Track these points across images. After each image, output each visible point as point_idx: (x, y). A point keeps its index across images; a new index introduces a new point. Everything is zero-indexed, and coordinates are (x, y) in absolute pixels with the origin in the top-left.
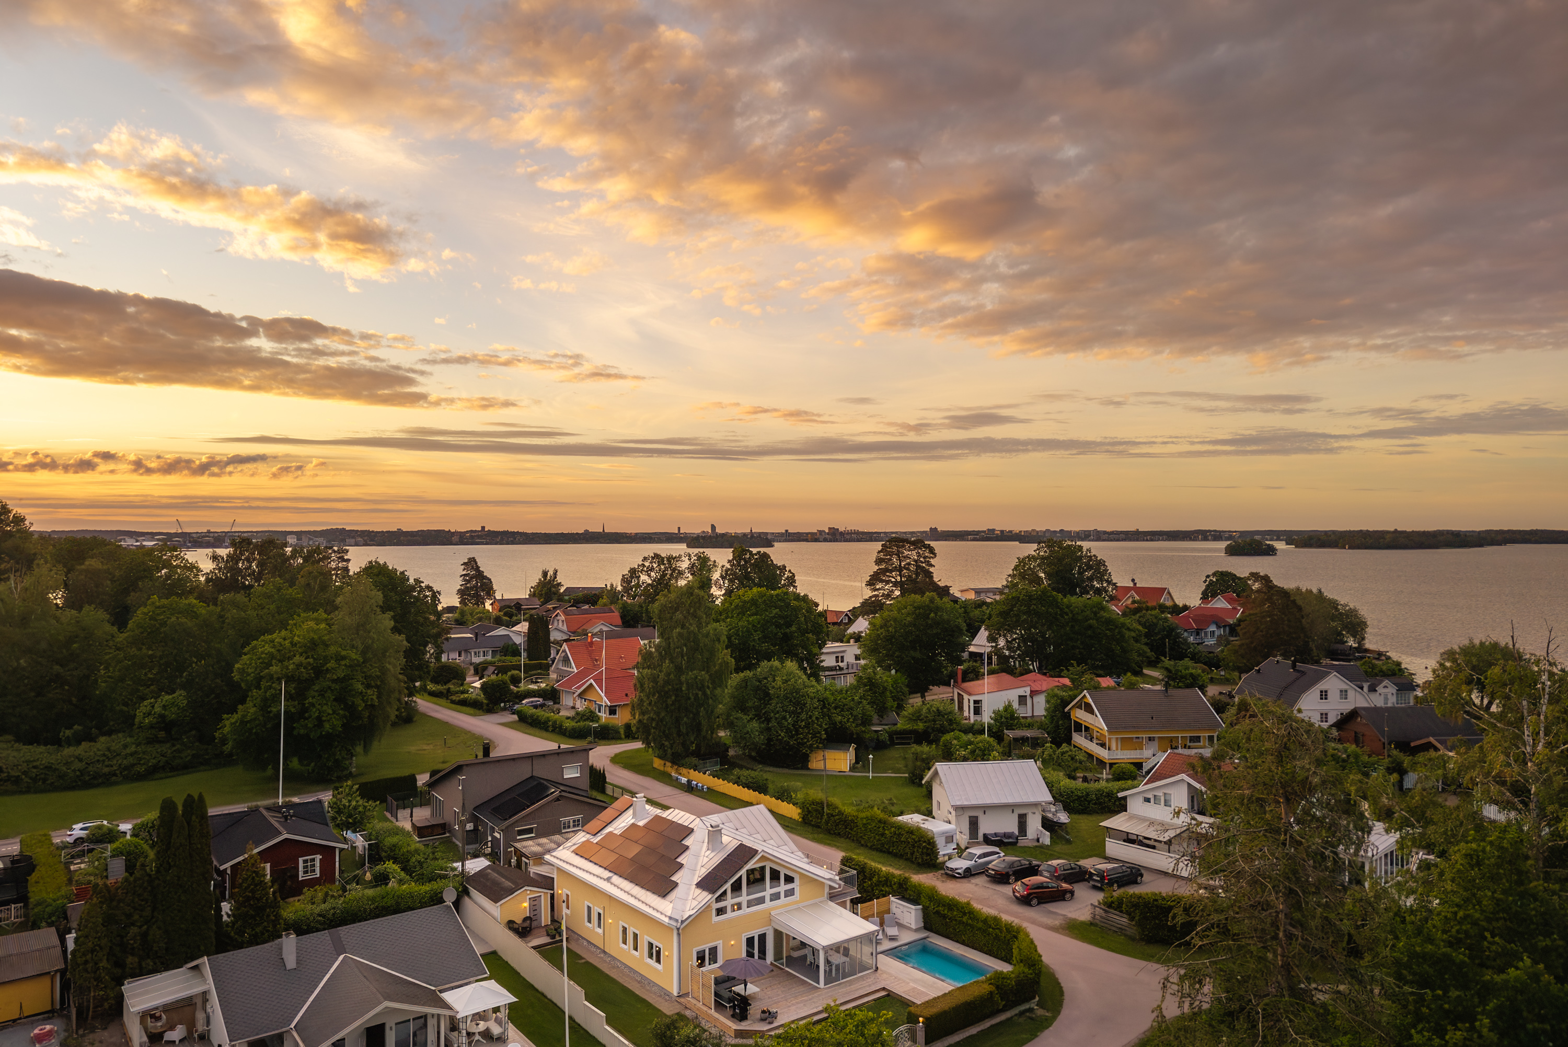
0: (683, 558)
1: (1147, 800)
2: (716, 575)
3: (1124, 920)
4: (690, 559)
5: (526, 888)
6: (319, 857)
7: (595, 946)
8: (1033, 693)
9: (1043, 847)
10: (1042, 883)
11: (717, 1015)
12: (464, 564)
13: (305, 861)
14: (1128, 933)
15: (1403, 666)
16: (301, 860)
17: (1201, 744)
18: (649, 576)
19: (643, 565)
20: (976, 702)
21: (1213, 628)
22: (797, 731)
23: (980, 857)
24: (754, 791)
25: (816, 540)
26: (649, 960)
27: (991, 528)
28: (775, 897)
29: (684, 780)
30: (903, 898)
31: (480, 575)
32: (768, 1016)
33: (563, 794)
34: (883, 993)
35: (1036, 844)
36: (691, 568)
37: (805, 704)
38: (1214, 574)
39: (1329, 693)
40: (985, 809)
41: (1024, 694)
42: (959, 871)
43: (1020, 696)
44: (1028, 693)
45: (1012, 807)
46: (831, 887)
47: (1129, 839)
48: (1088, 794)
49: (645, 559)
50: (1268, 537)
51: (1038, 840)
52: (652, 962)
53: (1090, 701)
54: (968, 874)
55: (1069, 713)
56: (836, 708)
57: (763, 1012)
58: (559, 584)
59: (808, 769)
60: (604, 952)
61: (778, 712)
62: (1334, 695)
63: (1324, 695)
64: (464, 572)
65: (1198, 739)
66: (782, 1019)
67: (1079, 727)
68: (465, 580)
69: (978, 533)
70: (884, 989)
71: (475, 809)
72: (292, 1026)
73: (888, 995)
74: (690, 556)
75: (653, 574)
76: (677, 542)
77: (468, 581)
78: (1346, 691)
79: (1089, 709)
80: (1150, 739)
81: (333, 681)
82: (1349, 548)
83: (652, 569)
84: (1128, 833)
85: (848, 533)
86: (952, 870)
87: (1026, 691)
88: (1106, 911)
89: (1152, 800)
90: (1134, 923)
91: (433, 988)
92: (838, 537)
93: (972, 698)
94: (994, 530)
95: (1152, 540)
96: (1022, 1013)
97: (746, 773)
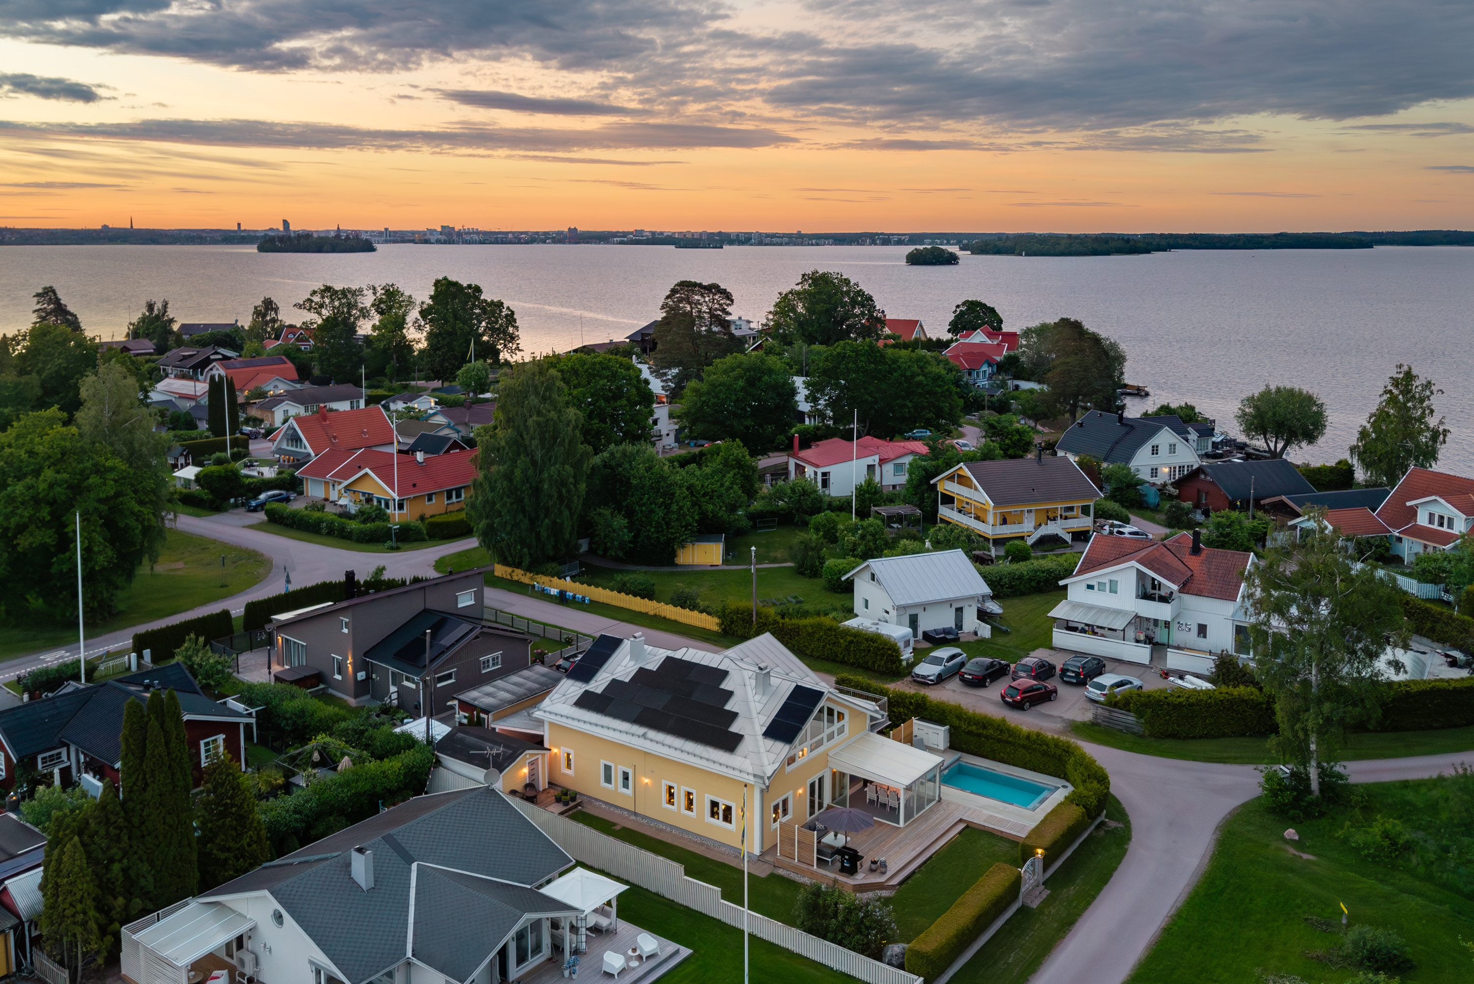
0: (365, 292)
1: (1090, 587)
2: (414, 314)
3: (1130, 719)
4: (375, 294)
5: (527, 752)
6: (222, 736)
7: (622, 809)
8: (882, 461)
9: (983, 641)
10: (1032, 686)
11: (822, 871)
12: (38, 295)
13: (207, 744)
14: (1136, 731)
15: (1197, 410)
16: (202, 743)
17: (1075, 513)
18: (320, 314)
19: (311, 301)
20: (824, 474)
21: (985, 368)
22: (667, 524)
23: (948, 661)
24: (643, 598)
25: (427, 242)
26: (714, 821)
27: (638, 229)
28: (831, 737)
29: (554, 591)
30: (923, 719)
31: (60, 310)
32: (878, 867)
33: (485, 630)
34: (961, 826)
35: (975, 638)
36: (377, 305)
37: (673, 494)
38: (964, 304)
39: (1159, 448)
40: (925, 606)
41: (872, 463)
42: (932, 678)
43: (869, 466)
44: (877, 461)
45: (950, 602)
46: (872, 719)
47: (1070, 627)
48: (1001, 579)
49: (314, 293)
50: (938, 241)
51: (976, 633)
52: (720, 822)
53: (969, 474)
54: (940, 679)
55: (935, 485)
56: (704, 495)
57: (874, 862)
58: (171, 321)
59: (677, 565)
60: (636, 814)
61: (644, 504)
62: (1164, 450)
63: (1155, 450)
64: (38, 307)
65: (1071, 509)
66: (892, 869)
67: (948, 500)
68: (40, 317)
69: (625, 234)
70: (961, 821)
71: (366, 654)
72: (409, 954)
73: (967, 827)
74: (374, 289)
75: (324, 311)
76: (238, 243)
77: (43, 319)
78: (1175, 445)
79: (962, 480)
80: (1029, 511)
81: (100, 501)
82: (1026, 255)
83: (321, 306)
84: (1068, 621)
85: (466, 233)
86: (924, 677)
87: (874, 460)
88: (1110, 711)
89: (1096, 587)
90: (1142, 721)
91: (529, 887)
92: (455, 238)
93: (820, 471)
94: (642, 231)
95: (817, 244)
96: (1098, 827)
97: (627, 578)
